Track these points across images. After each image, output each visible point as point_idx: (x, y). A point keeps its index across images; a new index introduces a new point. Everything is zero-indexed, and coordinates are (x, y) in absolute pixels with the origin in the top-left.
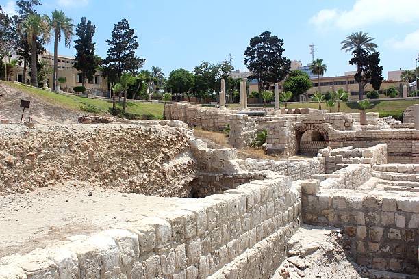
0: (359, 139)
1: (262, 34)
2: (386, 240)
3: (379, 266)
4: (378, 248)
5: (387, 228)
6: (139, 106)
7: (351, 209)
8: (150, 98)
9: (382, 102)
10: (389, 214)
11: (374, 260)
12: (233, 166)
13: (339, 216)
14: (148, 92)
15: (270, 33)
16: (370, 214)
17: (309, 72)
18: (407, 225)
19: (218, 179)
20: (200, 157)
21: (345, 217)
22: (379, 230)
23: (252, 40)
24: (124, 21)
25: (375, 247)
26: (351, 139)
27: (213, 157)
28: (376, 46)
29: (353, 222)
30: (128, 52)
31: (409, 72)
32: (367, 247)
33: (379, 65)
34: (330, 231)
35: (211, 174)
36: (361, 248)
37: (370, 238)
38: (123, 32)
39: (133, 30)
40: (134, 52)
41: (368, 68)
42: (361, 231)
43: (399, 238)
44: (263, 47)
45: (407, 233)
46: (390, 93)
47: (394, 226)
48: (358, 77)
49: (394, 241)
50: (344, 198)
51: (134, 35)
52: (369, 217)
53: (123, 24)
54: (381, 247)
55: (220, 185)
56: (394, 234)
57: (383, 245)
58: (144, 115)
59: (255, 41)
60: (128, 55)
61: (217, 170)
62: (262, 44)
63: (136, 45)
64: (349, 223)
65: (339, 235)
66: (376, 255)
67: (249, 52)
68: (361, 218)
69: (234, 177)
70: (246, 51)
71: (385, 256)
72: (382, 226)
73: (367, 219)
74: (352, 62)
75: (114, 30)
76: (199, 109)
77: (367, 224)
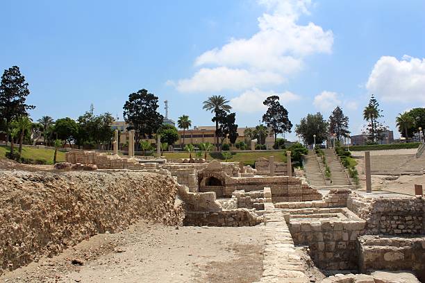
0: (249, 184)
1: (140, 91)
2: (337, 250)
3: (333, 268)
4: (332, 256)
5: (337, 242)
6: (28, 151)
7: (314, 231)
8: (34, 143)
9: (238, 154)
10: (339, 232)
11: (330, 264)
12: (218, 206)
13: (306, 237)
14: (32, 137)
15: (147, 91)
16: (326, 233)
17: (177, 126)
18: (349, 239)
19: (205, 216)
20: (188, 199)
21: (310, 237)
22: (333, 243)
23: (130, 96)
24: (16, 68)
25: (330, 255)
26: (243, 184)
27: (201, 199)
28: (230, 108)
29: (315, 239)
30: (17, 98)
31: (250, 130)
32: (325, 256)
33: (235, 123)
34: (302, 248)
35: (198, 213)
36: (321, 257)
37: (327, 250)
38: (13, 78)
39: (23, 77)
40: (25, 99)
41: (226, 126)
42: (321, 245)
43: (345, 247)
44: (139, 103)
45: (350, 243)
46: (240, 146)
47: (341, 240)
48: (218, 132)
49: (342, 249)
50: (309, 224)
51: (25, 82)
52: (327, 236)
53: (14, 71)
54: (334, 255)
55: (207, 220)
56: (342, 245)
57: (335, 253)
58: (37, 160)
59: (133, 97)
60: (18, 101)
61: (203, 209)
62: (139, 100)
63: (27, 92)
64: (313, 241)
65: (308, 249)
66: (331, 260)
67: (127, 106)
68: (321, 237)
69: (219, 214)
70: (125, 106)
71: (337, 260)
72: (334, 241)
73: (325, 237)
74: (213, 120)
75: (4, 75)
76: (108, 157)
77: (324, 240)
